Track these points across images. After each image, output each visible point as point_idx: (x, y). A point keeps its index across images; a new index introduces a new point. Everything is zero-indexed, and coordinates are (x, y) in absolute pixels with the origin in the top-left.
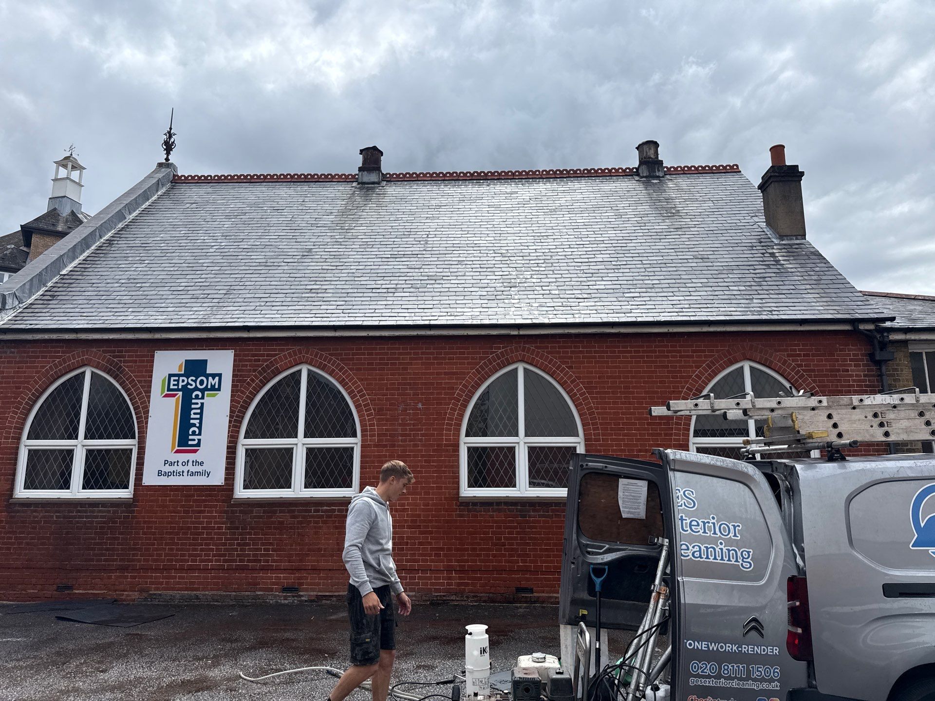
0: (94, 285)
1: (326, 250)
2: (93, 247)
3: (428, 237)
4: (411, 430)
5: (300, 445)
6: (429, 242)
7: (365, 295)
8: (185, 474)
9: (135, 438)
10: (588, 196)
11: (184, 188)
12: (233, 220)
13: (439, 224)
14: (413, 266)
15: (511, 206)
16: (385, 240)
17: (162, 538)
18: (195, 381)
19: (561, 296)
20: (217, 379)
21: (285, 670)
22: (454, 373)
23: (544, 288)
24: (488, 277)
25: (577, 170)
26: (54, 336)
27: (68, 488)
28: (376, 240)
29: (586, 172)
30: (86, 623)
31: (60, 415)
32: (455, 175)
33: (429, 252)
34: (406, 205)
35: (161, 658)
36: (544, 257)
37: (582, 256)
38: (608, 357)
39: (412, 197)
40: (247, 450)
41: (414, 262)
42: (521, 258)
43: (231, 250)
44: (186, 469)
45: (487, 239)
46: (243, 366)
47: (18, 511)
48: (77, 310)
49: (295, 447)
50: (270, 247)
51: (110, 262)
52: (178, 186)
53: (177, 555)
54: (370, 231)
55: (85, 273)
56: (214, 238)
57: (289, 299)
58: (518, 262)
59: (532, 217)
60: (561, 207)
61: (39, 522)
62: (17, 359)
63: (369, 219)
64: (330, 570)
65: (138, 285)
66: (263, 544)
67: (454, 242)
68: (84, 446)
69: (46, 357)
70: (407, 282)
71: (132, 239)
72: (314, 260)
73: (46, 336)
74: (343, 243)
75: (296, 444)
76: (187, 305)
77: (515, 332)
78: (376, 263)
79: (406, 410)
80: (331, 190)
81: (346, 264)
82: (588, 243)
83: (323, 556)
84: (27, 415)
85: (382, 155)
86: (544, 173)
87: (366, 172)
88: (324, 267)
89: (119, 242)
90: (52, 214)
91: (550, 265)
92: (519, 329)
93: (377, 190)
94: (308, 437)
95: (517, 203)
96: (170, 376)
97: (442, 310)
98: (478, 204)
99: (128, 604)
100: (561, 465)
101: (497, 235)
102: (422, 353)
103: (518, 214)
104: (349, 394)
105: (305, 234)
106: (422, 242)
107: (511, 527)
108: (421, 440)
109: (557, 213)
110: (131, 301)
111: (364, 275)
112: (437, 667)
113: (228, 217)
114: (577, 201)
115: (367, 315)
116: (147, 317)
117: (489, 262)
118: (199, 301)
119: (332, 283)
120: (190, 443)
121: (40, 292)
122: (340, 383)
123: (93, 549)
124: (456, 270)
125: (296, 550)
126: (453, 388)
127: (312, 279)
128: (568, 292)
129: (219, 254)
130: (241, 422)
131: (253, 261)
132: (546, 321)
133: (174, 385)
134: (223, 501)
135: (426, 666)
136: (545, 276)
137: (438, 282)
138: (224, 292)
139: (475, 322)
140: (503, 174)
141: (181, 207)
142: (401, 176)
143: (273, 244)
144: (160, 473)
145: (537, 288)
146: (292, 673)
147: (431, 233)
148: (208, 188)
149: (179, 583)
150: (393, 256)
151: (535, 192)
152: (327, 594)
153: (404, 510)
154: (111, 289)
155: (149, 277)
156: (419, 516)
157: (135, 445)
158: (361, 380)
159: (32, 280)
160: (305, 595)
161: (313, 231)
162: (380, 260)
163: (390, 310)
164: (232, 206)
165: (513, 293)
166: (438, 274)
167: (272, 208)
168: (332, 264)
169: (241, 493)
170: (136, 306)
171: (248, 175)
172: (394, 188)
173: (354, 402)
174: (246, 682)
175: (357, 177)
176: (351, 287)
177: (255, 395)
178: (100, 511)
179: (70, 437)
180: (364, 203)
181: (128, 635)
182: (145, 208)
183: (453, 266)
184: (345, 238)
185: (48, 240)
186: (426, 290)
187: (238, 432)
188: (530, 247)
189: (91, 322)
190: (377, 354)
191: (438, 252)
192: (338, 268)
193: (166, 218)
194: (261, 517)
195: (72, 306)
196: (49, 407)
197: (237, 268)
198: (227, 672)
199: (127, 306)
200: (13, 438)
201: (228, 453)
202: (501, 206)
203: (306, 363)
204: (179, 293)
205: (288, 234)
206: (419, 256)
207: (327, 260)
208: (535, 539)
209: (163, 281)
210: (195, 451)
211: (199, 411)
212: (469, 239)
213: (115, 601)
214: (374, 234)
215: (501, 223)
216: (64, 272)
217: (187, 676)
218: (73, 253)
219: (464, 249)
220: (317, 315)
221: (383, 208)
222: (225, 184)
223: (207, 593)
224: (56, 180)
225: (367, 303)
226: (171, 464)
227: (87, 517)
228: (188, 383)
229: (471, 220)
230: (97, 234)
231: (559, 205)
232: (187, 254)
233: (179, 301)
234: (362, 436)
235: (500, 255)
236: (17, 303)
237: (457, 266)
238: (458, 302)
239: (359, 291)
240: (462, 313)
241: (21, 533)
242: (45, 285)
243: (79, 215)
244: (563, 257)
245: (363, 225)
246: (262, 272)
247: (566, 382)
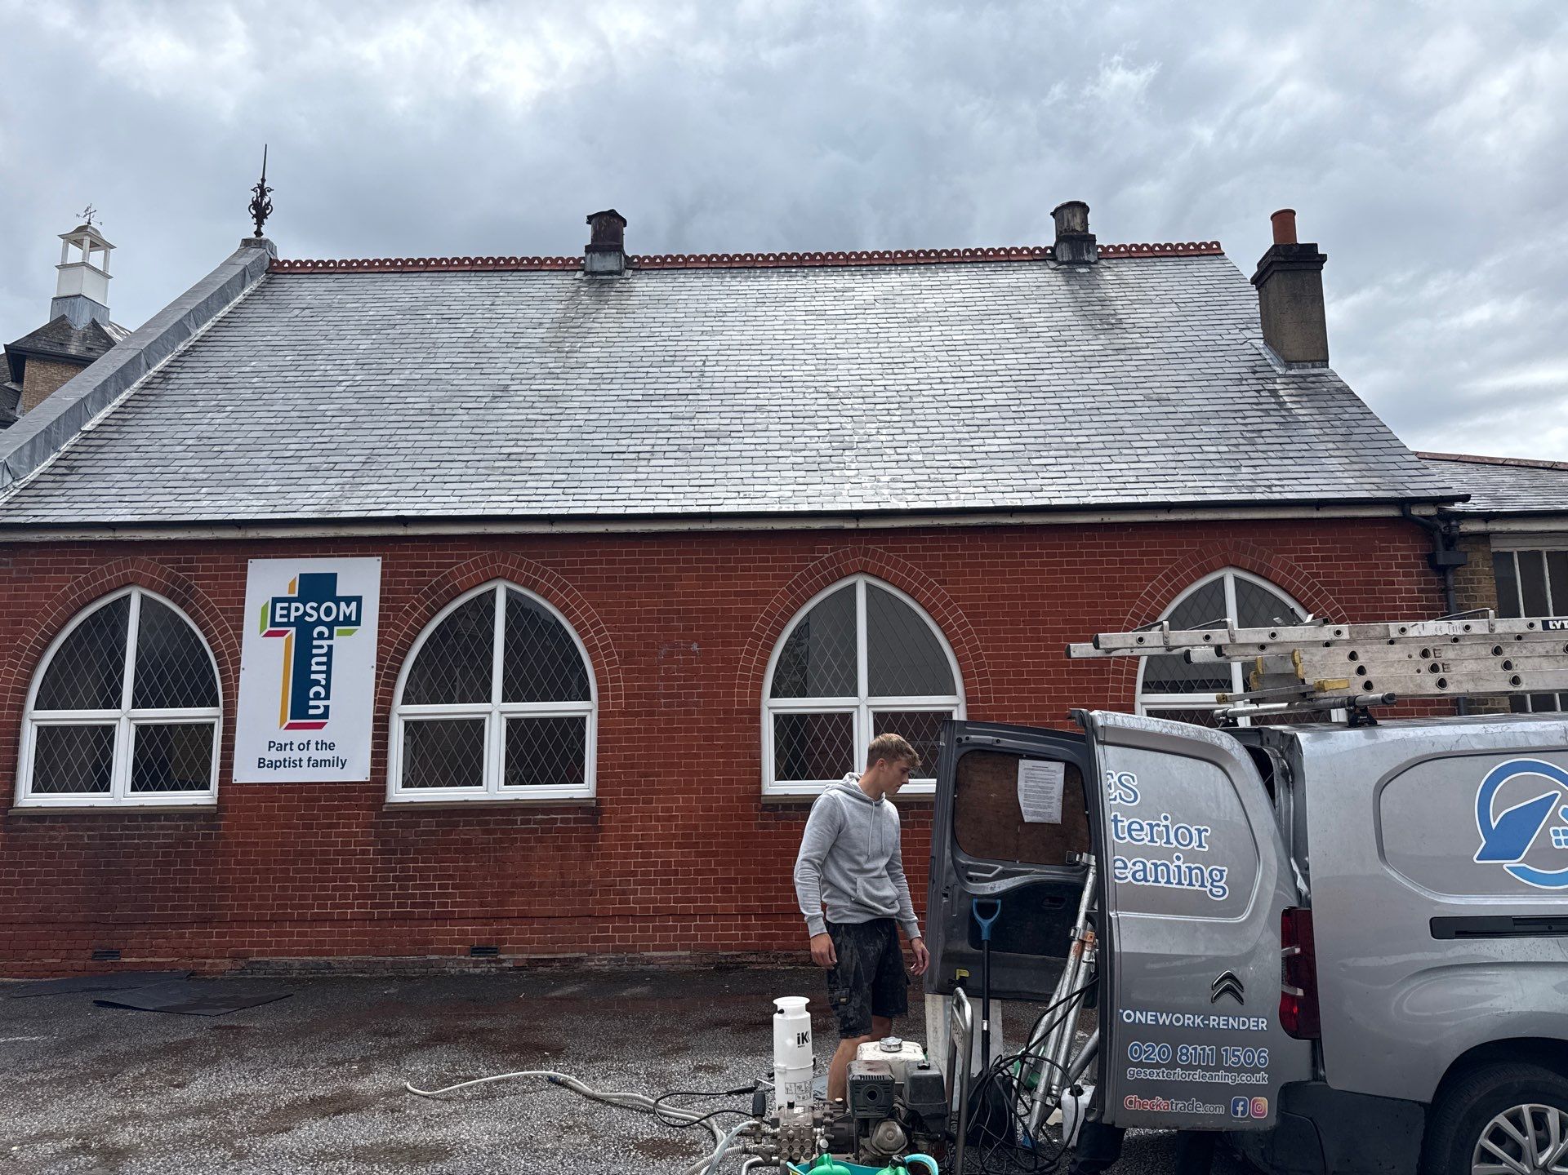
0: (141, 449)
1: (533, 387)
2: (136, 385)
3: (704, 365)
4: (680, 687)
5: (496, 714)
6: (706, 374)
7: (601, 463)
8: (305, 763)
9: (217, 705)
10: (971, 295)
11: (288, 282)
12: (374, 337)
13: (723, 343)
14: (681, 414)
15: (843, 312)
16: (632, 370)
17: (268, 869)
18: (317, 610)
19: (928, 464)
20: (354, 605)
21: (481, 1078)
22: (749, 593)
23: (899, 450)
24: (806, 433)
25: (954, 251)
26: (76, 536)
27: (108, 790)
28: (618, 370)
29: (968, 254)
30: (145, 1010)
31: (90, 667)
32: (748, 259)
33: (707, 391)
34: (666, 310)
35: (274, 1063)
36: (898, 399)
37: (962, 397)
38: (1004, 564)
39: (678, 297)
40: (407, 723)
41: (682, 408)
42: (861, 400)
43: (372, 388)
44: (305, 755)
45: (804, 368)
46: (397, 583)
47: (24, 830)
48: (113, 491)
49: (487, 717)
50: (438, 382)
51: (165, 410)
52: (279, 279)
53: (293, 898)
54: (607, 355)
55: (124, 429)
56: (343, 368)
57: (472, 471)
58: (856, 406)
59: (878, 330)
60: (927, 315)
61: (60, 846)
62: (14, 575)
63: (605, 335)
64: (549, 917)
65: (216, 448)
66: (436, 877)
67: (749, 374)
68: (131, 719)
69: (62, 571)
70: (671, 442)
71: (203, 370)
72: (512, 405)
73: (62, 536)
74: (561, 376)
75: (490, 713)
76: (301, 482)
77: (850, 525)
78: (617, 410)
79: (671, 654)
80: (539, 284)
81: (568, 411)
82: (972, 374)
83: (537, 895)
84: (33, 669)
85: (625, 225)
86: (899, 256)
87: (597, 255)
88: (530, 417)
89: (181, 376)
90: (59, 326)
91: (909, 412)
92: (858, 520)
93: (618, 285)
94: (510, 701)
95: (853, 307)
96: (275, 600)
97: (730, 488)
98: (788, 309)
99: (214, 979)
100: (928, 742)
101: (820, 362)
102: (698, 561)
103: (855, 326)
104: (577, 629)
105: (496, 361)
106: (694, 374)
108: (697, 704)
109: (921, 324)
110: (205, 476)
111: (599, 430)
112: (727, 1068)
113: (366, 332)
114: (953, 304)
115: (604, 497)
116: (233, 503)
117: (807, 408)
118: (320, 474)
119: (545, 443)
120: (311, 712)
121: (49, 462)
122: (562, 610)
123: (153, 890)
124: (752, 421)
125: (492, 885)
126: (749, 618)
127: (510, 437)
128: (938, 457)
129: (351, 394)
130: (395, 677)
131: (410, 406)
132: (903, 506)
133: (282, 616)
134: (370, 808)
135: (710, 1068)
136: (900, 431)
137: (722, 440)
138: (362, 459)
139: (784, 508)
140: (830, 257)
141: (284, 315)
142: (658, 260)
143: (443, 377)
144: (261, 763)
145: (887, 451)
146: (491, 1082)
147: (710, 358)
148: (330, 283)
149: (297, 943)
150: (645, 398)
151: (882, 289)
152: (546, 956)
153: (670, 819)
154: (170, 456)
155: (234, 434)
156: (696, 827)
157: (218, 717)
158: (596, 605)
159: (33, 440)
160: (508, 959)
161: (509, 355)
162: (624, 404)
163: (643, 489)
164: (371, 313)
165: (847, 459)
166: (722, 428)
167: (440, 317)
168: (544, 411)
169: (399, 793)
170: (214, 483)
171: (397, 260)
172: (647, 281)
173: (585, 643)
174: (416, 1097)
175: (583, 262)
176: (576, 449)
177: (418, 632)
178: (162, 828)
179: (107, 705)
180: (597, 307)
181: (216, 1028)
182: (224, 317)
183: (747, 415)
184: (564, 367)
185: (53, 371)
186: (703, 454)
187: (391, 693)
188: (875, 383)
189: (137, 512)
190: (622, 562)
191: (721, 391)
192: (554, 417)
193: (260, 334)
194: (432, 833)
195: (104, 485)
196: (70, 655)
197: (382, 419)
198: (384, 1084)
199: (198, 483)
200: (11, 707)
201: (375, 728)
202: (827, 312)
203: (503, 577)
204: (286, 461)
205: (468, 360)
206: (690, 397)
207: (535, 405)
209: (260, 441)
210: (320, 726)
211: (324, 659)
212: (774, 368)
213: (191, 974)
214: (614, 359)
215: (827, 341)
216: (87, 427)
217: (320, 1091)
218: (102, 394)
219: (766, 385)
220: (520, 498)
221: (627, 316)
222: (358, 276)
223: (345, 958)
224: (63, 267)
225: (604, 477)
226: (281, 747)
227: (140, 837)
228: (305, 613)
229: (776, 337)
230: (143, 361)
231: (923, 310)
232: (297, 396)
233: (286, 475)
234: (600, 698)
235: (826, 395)
236: (10, 480)
237: (754, 415)
238: (756, 474)
239: (591, 456)
240: (763, 494)
241: (29, 864)
242: (56, 450)
243: (105, 328)
244: (930, 399)
245: (595, 345)
246: (426, 424)
247: (935, 606)
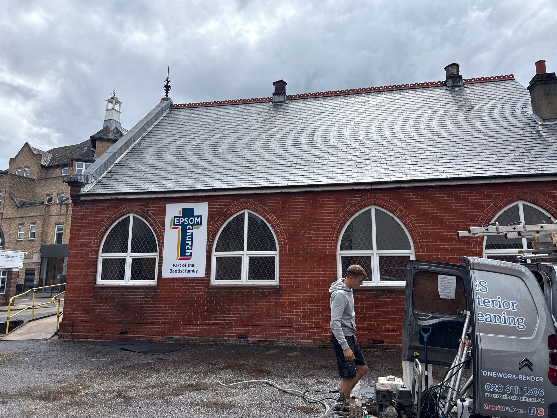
0: (132, 169)
1: (256, 143)
2: (131, 148)
3: (314, 132)
4: (308, 246)
5: (245, 255)
6: (315, 135)
7: (279, 168)
8: (184, 271)
9: (157, 252)
10: (414, 101)
11: (176, 112)
12: (204, 129)
13: (321, 124)
14: (306, 150)
15: (365, 110)
16: (289, 135)
17: (173, 307)
18: (188, 220)
19: (398, 164)
20: (200, 218)
21: (243, 381)
22: (332, 213)
23: (387, 159)
24: (352, 154)
25: (406, 85)
26: (113, 197)
27: (123, 279)
28: (284, 136)
29: (412, 85)
30: (136, 352)
31: (118, 239)
32: (330, 93)
33: (315, 141)
34: (301, 114)
35: (176, 372)
36: (386, 140)
37: (411, 138)
38: (429, 201)
39: (304, 109)
40: (217, 258)
41: (306, 148)
42: (372, 141)
43: (204, 146)
44: (184, 268)
45: (351, 131)
46: (213, 211)
47: (99, 292)
48: (124, 182)
50: (225, 143)
51: (139, 155)
52: (173, 111)
53: (180, 316)
54: (280, 130)
55: (127, 162)
56: (195, 139)
57: (236, 173)
58: (370, 144)
59: (378, 115)
60: (397, 109)
61: (109, 297)
62: (95, 210)
63: (280, 124)
64: (264, 326)
65: (155, 168)
66: (227, 311)
67: (330, 134)
68: (130, 256)
69: (109, 209)
70: (303, 160)
71: (151, 142)
72: (249, 149)
73: (109, 197)
74: (265, 139)
75: (243, 255)
76: (182, 178)
77: (369, 187)
78: (284, 150)
79: (304, 235)
80: (257, 108)
81: (268, 151)
82: (415, 130)
83: (260, 318)
84: (101, 240)
85: (286, 85)
86: (386, 88)
87: (277, 96)
88: (255, 153)
89: (144, 144)
90: (106, 129)
91: (391, 145)
92: (372, 185)
93: (284, 106)
94: (250, 251)
95: (368, 108)
96: (175, 217)
97: (324, 175)
98: (344, 110)
99: (156, 343)
100: (400, 268)
101: (356, 128)
102: (313, 201)
103: (369, 115)
104: (272, 226)
105: (244, 135)
106: (311, 136)
107: (369, 304)
108: (313, 252)
109: (394, 112)
110: (152, 177)
111: (278, 157)
112: (329, 383)
113: (201, 127)
114: (407, 104)
115: (280, 180)
116: (161, 185)
117: (352, 145)
118: (188, 175)
119: (260, 162)
120: (186, 254)
121: (105, 173)
122: (266, 220)
123: (137, 312)
124: (331, 151)
125: (245, 314)
126: (332, 222)
127: (248, 160)
128: (402, 161)
129: (197, 148)
130: (213, 242)
131: (216, 151)
132: (389, 180)
133: (177, 222)
134: (205, 286)
135: (322, 383)
136: (387, 152)
137: (321, 158)
138: (201, 170)
139: (344, 182)
140: (360, 90)
141: (176, 123)
142: (298, 96)
143: (227, 141)
144: (171, 271)
145: (383, 160)
146: (247, 383)
147: (316, 129)
148: (189, 111)
149: (182, 332)
150: (294, 145)
151: (380, 100)
152: (263, 340)
153: (305, 293)
154: (142, 170)
155: (161, 163)
156: (314, 296)
157: (157, 256)
158: (278, 218)
159: (100, 167)
160: (251, 340)
161: (248, 133)
162: (286, 147)
163: (293, 177)
164: (203, 121)
165: (367, 163)
166: (321, 154)
167: (225, 121)
168: (260, 151)
169: (214, 282)
170: (155, 179)
171: (211, 102)
172: (294, 104)
173: (274, 231)
174: (222, 386)
175: (272, 99)
176: (270, 164)
177: (220, 227)
178: (140, 292)
179: (123, 252)
180: (277, 114)
181: (158, 359)
182: (157, 124)
183: (330, 149)
184: (266, 136)
185: (105, 144)
186: (314, 164)
187: (212, 248)
188: (377, 135)
189: (132, 189)
190: (287, 202)
191: (320, 141)
192: (263, 153)
193: (168, 129)
194: (225, 295)
195: (121, 180)
196: (112, 236)
197: (207, 156)
198: (212, 381)
199: (150, 179)
200: (95, 252)
201: (207, 259)
202: (359, 110)
203: (247, 208)
204: (177, 171)
205: (235, 135)
206: (309, 144)
207: (257, 149)
208: (384, 311)
209: (169, 165)
210: (189, 259)
211: (190, 236)
212: (339, 132)
213: (150, 341)
214: (283, 132)
215: (359, 121)
216: (116, 162)
217: (191, 382)
218: (121, 151)
219: (337, 138)
220: (252, 181)
221: (287, 116)
222: (198, 108)
223: (197, 337)
224: (107, 110)
225: (280, 173)
226: (177, 266)
227: (133, 295)
228: (184, 221)
229: (340, 120)
230: (132, 140)
231: (395, 107)
232: (180, 149)
233: (178, 176)
234: (280, 250)
235: (359, 140)
236: (94, 179)
237: (332, 149)
238: (333, 170)
239: (275, 166)
240: (336, 177)
241: (101, 303)
242: (107, 169)
243: (119, 129)
244: (399, 140)
245: (276, 127)
246: (221, 157)
247: (402, 217)
